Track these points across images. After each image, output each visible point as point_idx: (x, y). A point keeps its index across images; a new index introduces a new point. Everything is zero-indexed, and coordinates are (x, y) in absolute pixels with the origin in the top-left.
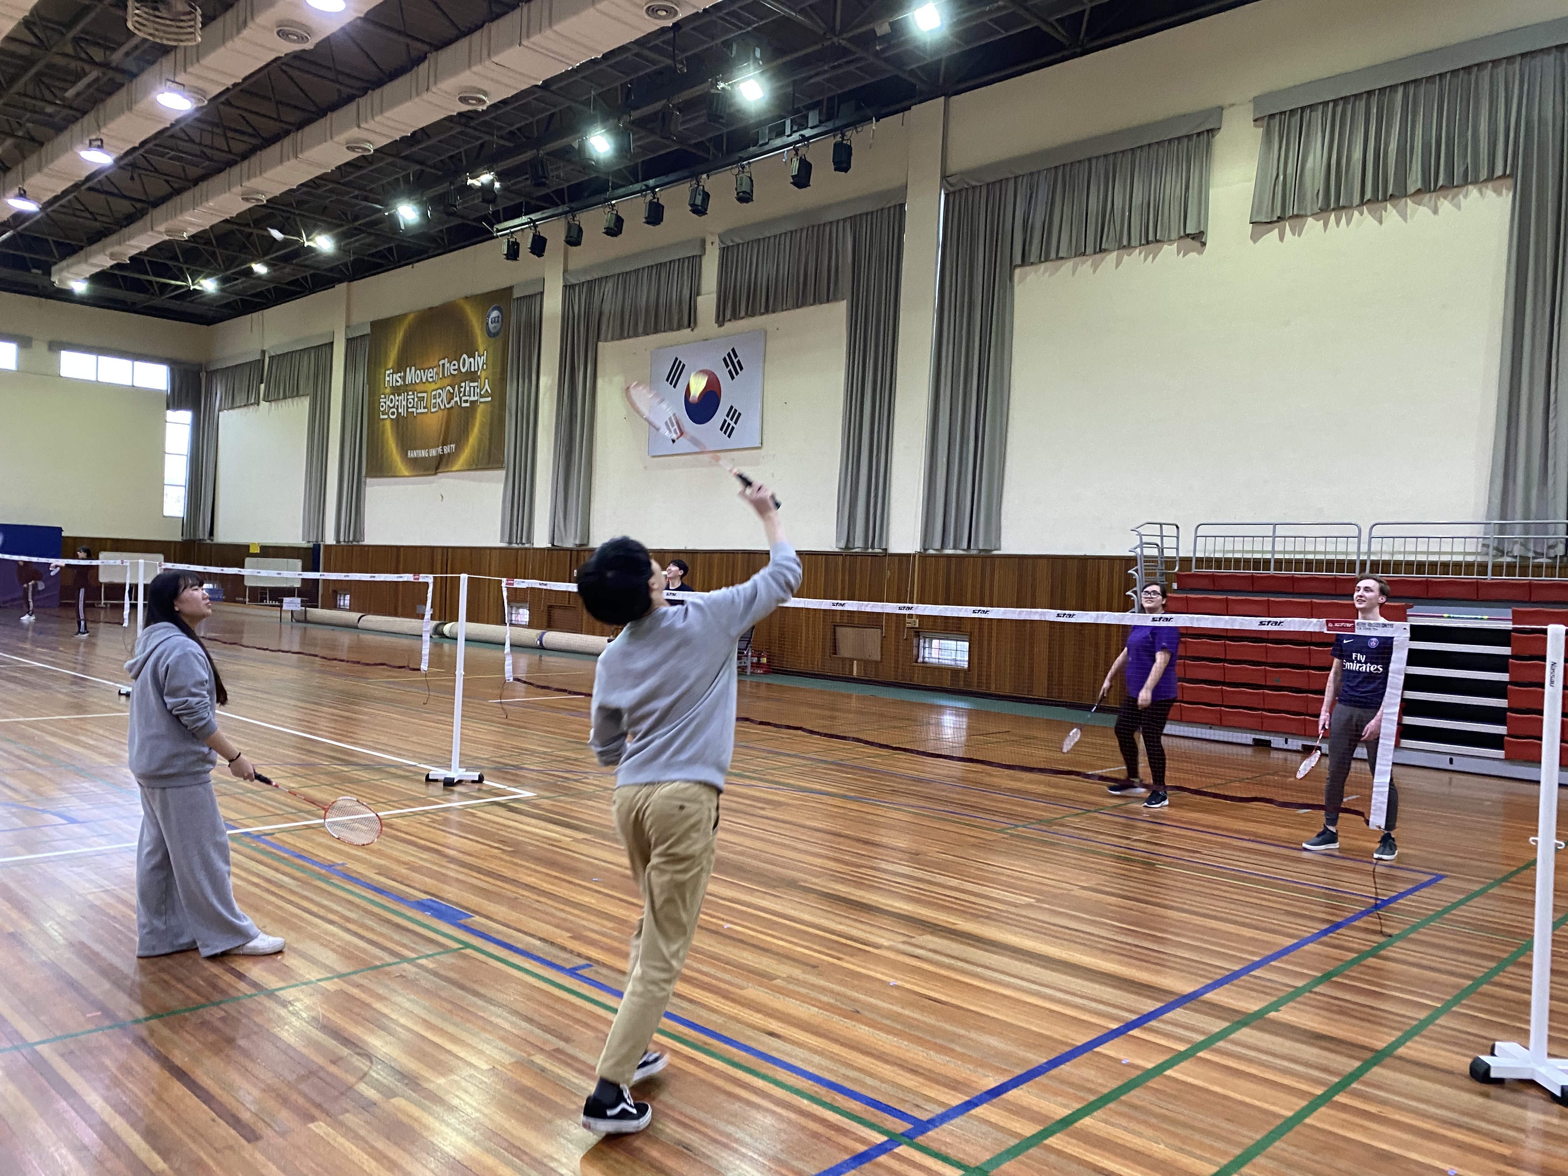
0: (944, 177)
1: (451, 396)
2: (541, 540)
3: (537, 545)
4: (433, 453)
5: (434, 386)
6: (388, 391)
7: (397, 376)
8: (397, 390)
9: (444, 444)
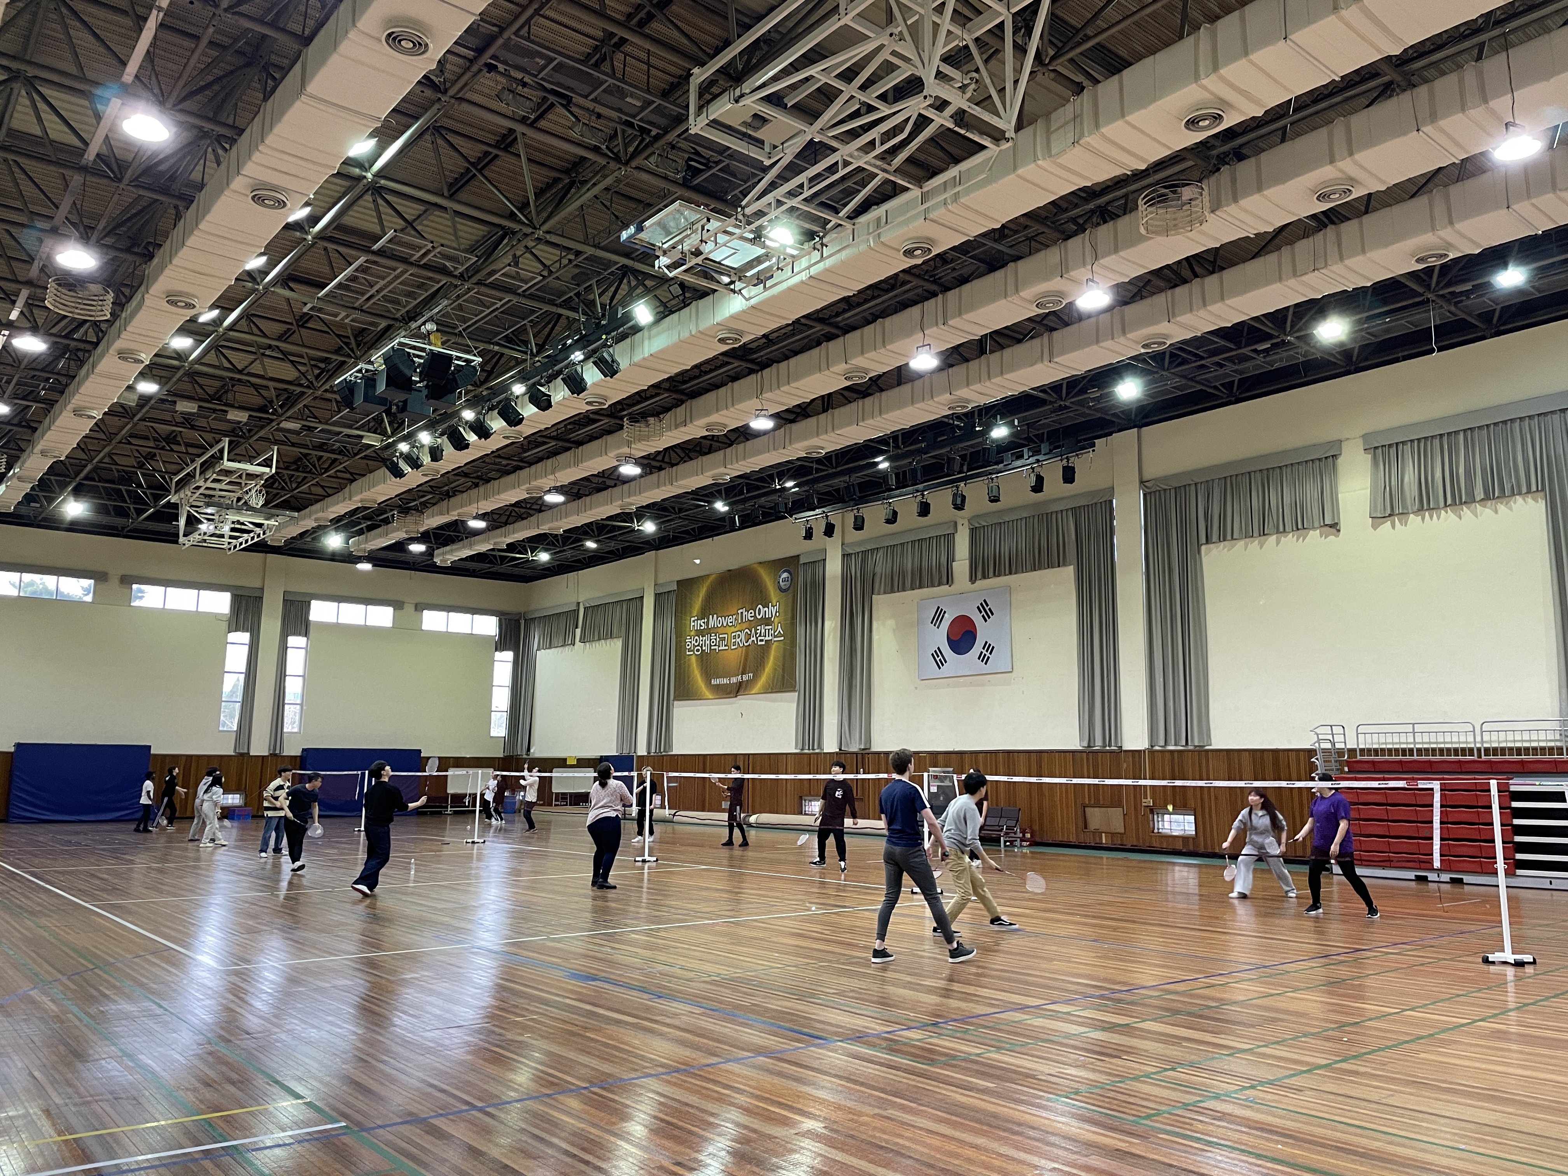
0: (1142, 482)
1: (749, 636)
2: (830, 745)
3: (826, 750)
4: (734, 680)
5: (733, 629)
6: (693, 633)
7: (701, 622)
8: (700, 633)
9: (743, 674)
